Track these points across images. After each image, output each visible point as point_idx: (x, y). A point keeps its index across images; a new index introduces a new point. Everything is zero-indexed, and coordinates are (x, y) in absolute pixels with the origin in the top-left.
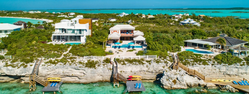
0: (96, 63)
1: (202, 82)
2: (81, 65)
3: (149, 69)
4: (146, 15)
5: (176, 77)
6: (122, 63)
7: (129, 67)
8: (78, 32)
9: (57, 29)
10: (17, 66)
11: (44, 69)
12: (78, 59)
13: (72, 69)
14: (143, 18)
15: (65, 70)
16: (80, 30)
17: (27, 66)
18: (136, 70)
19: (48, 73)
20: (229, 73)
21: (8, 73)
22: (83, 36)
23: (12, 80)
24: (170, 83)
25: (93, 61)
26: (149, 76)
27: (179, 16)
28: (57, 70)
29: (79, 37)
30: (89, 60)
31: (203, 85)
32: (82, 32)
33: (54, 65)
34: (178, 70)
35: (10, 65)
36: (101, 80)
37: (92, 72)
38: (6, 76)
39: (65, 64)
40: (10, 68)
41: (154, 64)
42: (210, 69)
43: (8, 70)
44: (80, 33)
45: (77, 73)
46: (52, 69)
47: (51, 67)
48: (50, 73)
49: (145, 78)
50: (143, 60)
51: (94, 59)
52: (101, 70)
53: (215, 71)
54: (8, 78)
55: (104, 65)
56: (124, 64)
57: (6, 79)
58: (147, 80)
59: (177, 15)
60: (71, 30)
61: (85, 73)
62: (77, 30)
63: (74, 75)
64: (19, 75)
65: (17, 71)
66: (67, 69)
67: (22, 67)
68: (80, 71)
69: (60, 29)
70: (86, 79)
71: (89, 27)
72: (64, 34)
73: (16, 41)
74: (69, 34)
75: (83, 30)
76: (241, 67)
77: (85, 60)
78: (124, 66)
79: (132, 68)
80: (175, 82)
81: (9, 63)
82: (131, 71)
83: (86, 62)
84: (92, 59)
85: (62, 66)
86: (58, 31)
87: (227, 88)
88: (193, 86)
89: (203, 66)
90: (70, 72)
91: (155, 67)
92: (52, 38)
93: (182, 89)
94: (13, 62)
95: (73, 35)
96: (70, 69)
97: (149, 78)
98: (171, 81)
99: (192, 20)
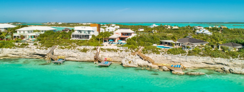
0: (88, 50)
1: (150, 65)
2: (78, 50)
3: (120, 55)
4: (171, 27)
5: (131, 59)
6: (104, 51)
7: (107, 53)
8: (88, 32)
9: (75, 30)
10: (43, 49)
11: (57, 51)
12: (78, 47)
13: (73, 53)
14: (169, 29)
15: (69, 53)
16: (89, 31)
17: (47, 49)
18: (112, 56)
19: (59, 54)
20: (173, 61)
21: (37, 52)
22: (90, 35)
23: (41, 58)
24: (127, 63)
25: (87, 49)
26: (120, 60)
27: (201, 27)
28: (64, 53)
29: (88, 36)
30: (85, 48)
31: (150, 66)
32: (90, 32)
33: (62, 49)
34: (135, 56)
35: (39, 48)
36: (90, 60)
37: (84, 55)
38: (38, 54)
39: (69, 49)
40: (38, 49)
41: (124, 52)
42: (161, 57)
43: (37, 50)
44: (89, 33)
45: (75, 55)
46: (61, 52)
47: (60, 50)
48: (60, 54)
49: (117, 61)
50: (118, 50)
51: (88, 47)
52: (89, 54)
53: (163, 59)
54: (39, 56)
55: (92, 51)
56: (105, 51)
57: (38, 56)
58: (117, 62)
59: (199, 26)
60: (83, 31)
61: (80, 55)
62: (87, 31)
63: (73, 56)
64: (43, 54)
65: (42, 52)
66: (70, 52)
67: (45, 49)
68: (77, 54)
69: (77, 30)
70: (80, 59)
71: (97, 29)
72: (79, 34)
73: (47, 36)
74: (83, 34)
75: (91, 31)
76: (182, 56)
77: (82, 48)
78: (104, 52)
79: (109, 54)
80: (130, 62)
81: (39, 47)
82: (109, 56)
83: (82, 49)
84: (86, 48)
85: (67, 50)
86: (76, 31)
87: (163, 68)
88: (143, 66)
89: (156, 55)
90: (71, 54)
91: (124, 54)
92: (72, 36)
93: (134, 67)
94: (41, 47)
95: (85, 34)
96: (71, 52)
97: (119, 61)
98: (128, 61)
99: (206, 30)
